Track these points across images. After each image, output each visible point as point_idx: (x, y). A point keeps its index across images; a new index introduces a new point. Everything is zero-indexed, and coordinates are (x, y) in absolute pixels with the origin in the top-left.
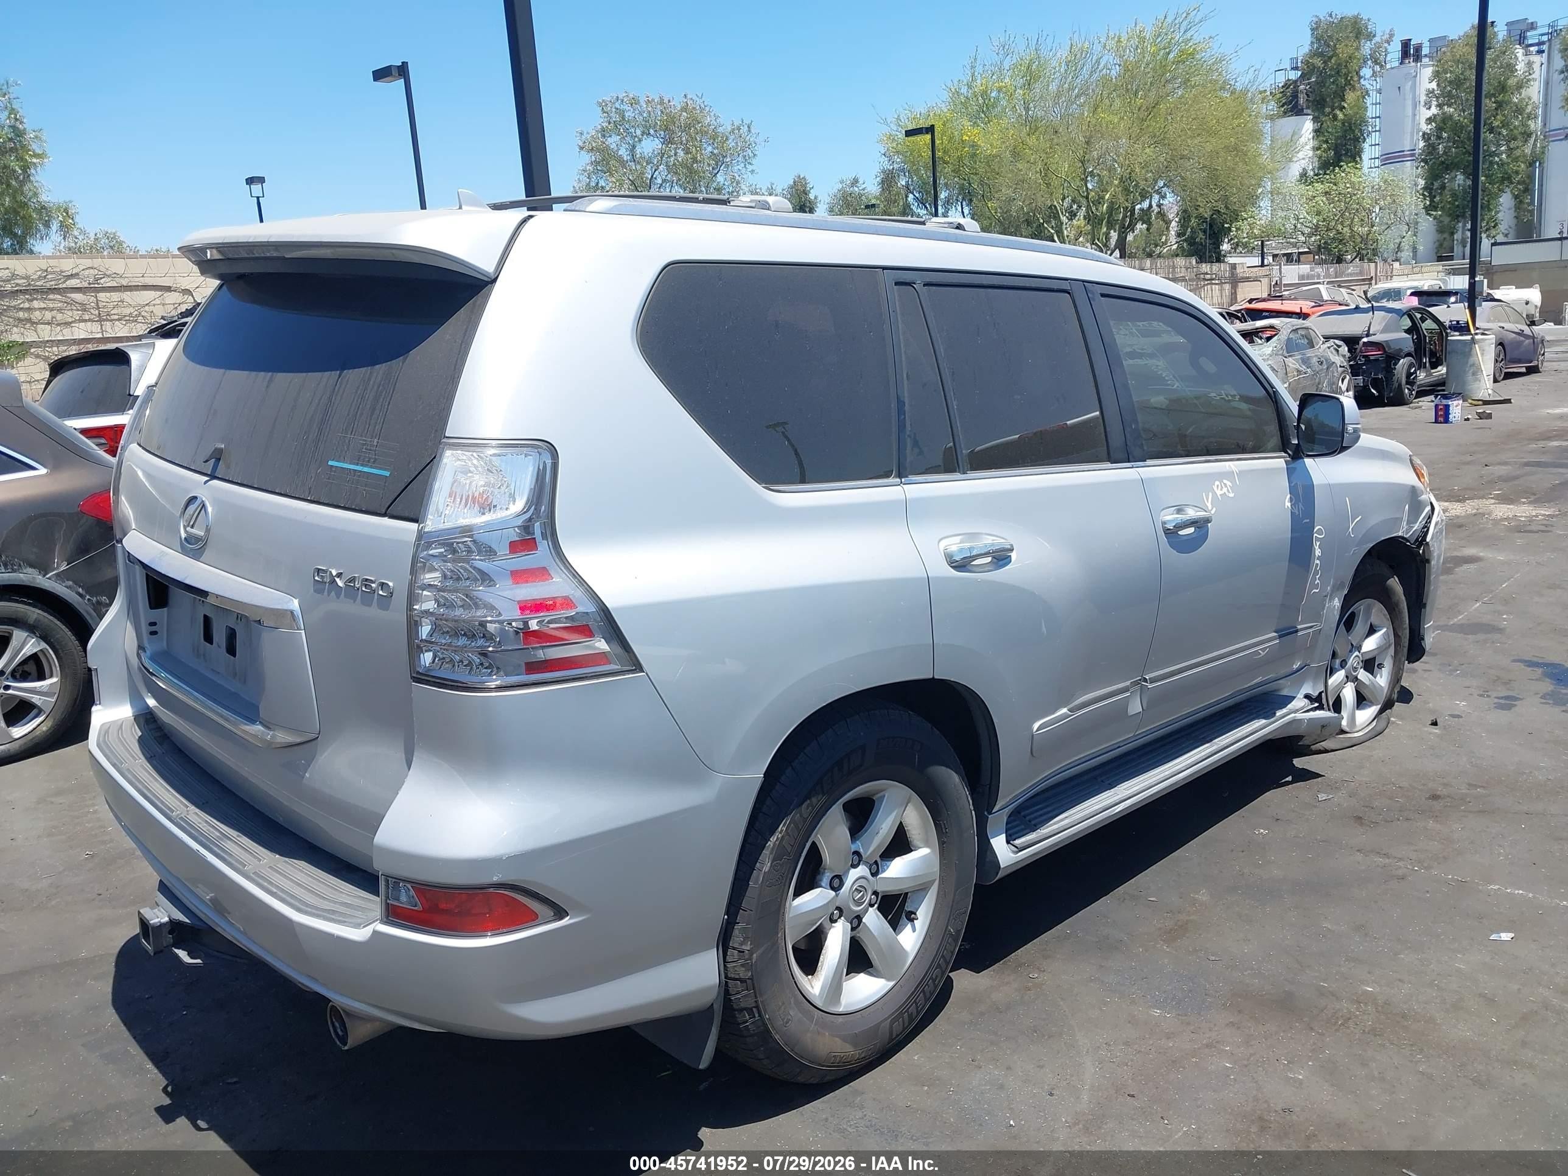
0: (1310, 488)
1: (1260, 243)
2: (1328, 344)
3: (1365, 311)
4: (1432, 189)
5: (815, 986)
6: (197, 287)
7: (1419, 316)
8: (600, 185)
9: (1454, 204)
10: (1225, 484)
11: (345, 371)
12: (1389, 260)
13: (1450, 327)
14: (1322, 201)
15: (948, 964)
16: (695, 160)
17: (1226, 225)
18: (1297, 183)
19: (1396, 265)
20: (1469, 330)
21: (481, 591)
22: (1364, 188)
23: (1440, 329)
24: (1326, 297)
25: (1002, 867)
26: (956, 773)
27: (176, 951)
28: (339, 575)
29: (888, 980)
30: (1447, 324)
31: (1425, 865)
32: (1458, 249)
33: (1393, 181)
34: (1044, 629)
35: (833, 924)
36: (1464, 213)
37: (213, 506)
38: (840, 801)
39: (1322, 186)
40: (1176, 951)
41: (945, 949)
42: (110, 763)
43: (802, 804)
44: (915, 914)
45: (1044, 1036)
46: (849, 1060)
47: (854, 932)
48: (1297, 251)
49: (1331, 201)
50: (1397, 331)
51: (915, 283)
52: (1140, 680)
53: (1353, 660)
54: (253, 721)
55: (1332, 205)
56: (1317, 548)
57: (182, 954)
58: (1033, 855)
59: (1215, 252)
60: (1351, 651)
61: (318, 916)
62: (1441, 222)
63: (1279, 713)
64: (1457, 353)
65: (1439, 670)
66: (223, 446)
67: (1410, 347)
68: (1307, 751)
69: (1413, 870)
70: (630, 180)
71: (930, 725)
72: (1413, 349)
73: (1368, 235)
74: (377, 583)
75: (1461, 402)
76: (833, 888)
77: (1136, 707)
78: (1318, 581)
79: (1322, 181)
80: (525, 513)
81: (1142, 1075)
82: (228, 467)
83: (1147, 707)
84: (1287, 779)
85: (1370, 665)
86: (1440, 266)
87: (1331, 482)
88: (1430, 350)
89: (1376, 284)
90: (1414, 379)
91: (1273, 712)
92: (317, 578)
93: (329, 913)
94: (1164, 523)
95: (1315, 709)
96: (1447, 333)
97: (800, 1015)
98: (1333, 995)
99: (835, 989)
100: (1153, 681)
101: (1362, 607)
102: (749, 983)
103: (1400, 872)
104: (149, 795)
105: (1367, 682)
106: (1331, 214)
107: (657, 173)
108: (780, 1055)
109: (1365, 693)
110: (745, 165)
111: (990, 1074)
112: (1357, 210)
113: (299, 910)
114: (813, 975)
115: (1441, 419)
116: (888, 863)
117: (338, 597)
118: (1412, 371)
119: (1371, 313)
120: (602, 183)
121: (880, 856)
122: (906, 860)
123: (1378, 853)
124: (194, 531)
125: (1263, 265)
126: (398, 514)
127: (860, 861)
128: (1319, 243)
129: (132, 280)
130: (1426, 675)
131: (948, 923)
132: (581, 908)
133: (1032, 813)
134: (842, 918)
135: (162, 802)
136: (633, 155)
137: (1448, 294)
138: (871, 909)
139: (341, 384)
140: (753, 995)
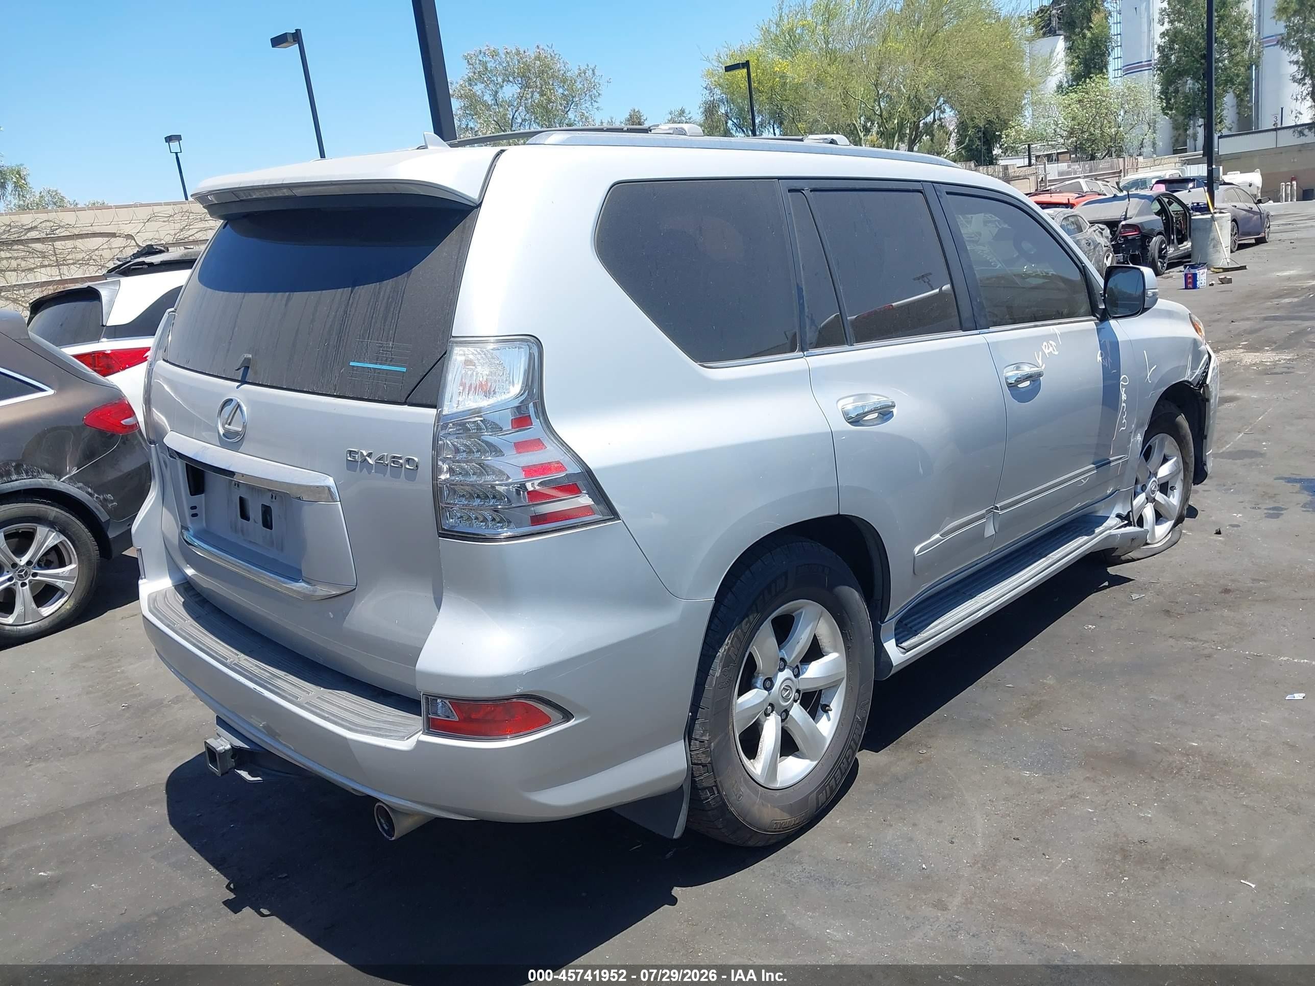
0: (1115, 345)
1: (1027, 146)
2: (1093, 228)
3: (1123, 198)
4: (1167, 93)
5: (757, 767)
6: (138, 233)
7: (1166, 200)
8: (469, 127)
9: (1186, 105)
10: (1051, 344)
11: (357, 287)
12: (1135, 155)
13: (1192, 209)
14: (1077, 108)
15: (857, 745)
16: (549, 101)
17: (997, 133)
18: (1055, 94)
19: (1141, 159)
20: (1210, 210)
21: (490, 460)
22: (1111, 94)
23: (1184, 210)
24: (1085, 189)
25: (894, 665)
26: (856, 591)
27: (238, 771)
28: (370, 455)
29: (812, 760)
30: (1190, 206)
31: (1226, 645)
32: (1190, 142)
33: (1135, 87)
34: (921, 470)
35: (768, 718)
36: (1195, 112)
37: (246, 406)
38: (770, 617)
39: (1076, 95)
40: (1035, 725)
41: (854, 733)
42: (165, 624)
43: (742, 621)
44: (829, 706)
45: (938, 798)
46: (787, 826)
47: (783, 723)
48: (1055, 152)
49: (1083, 107)
50: (1149, 214)
51: (803, 190)
52: (992, 508)
53: (1151, 485)
54: (297, 581)
55: (1085, 111)
56: (1123, 393)
57: (244, 774)
58: (917, 654)
59: (988, 157)
60: (1149, 477)
61: (368, 733)
62: (1176, 120)
63: (1097, 531)
64: (1200, 229)
65: (1216, 490)
66: (251, 356)
67: (1160, 227)
68: (1118, 561)
69: (1217, 649)
70: (495, 121)
71: (834, 554)
72: (1163, 229)
73: (1116, 134)
74: (404, 459)
75: (1206, 270)
76: (766, 689)
77: (990, 531)
78: (1124, 421)
79: (1076, 91)
80: (521, 395)
81: (1022, 823)
82: (256, 373)
83: (999, 530)
84: (1104, 584)
85: (1164, 488)
86: (1176, 158)
87: (1132, 338)
88: (1177, 228)
89: (1124, 176)
90: (1164, 253)
91: (1092, 530)
92: (349, 459)
93: (376, 730)
94: (1006, 378)
95: (1125, 526)
96: (1190, 214)
97: (748, 791)
98: (1167, 751)
99: (772, 769)
100: (1002, 508)
101: (1157, 441)
102: (710, 767)
103: (1206, 652)
104: (203, 647)
105: (1163, 502)
106: (1084, 118)
107: (517, 113)
108: (735, 824)
109: (1162, 511)
110: (592, 103)
111: (900, 830)
112: (1107, 113)
113: (350, 729)
114: (754, 759)
115: (1190, 286)
116: (806, 666)
117: (370, 473)
118: (1163, 247)
119: (1127, 200)
120: (471, 125)
121: (800, 662)
122: (820, 663)
123: (1186, 638)
124: (233, 428)
125: (1030, 165)
126: (417, 402)
127: (785, 666)
128: (1075, 144)
129: (82, 229)
130: (1206, 494)
131: (855, 713)
132: (583, 711)
133: (912, 621)
134: (774, 712)
135: (216, 653)
136: (496, 100)
137: (1187, 181)
138: (795, 704)
139: (354, 298)
140: (713, 776)
